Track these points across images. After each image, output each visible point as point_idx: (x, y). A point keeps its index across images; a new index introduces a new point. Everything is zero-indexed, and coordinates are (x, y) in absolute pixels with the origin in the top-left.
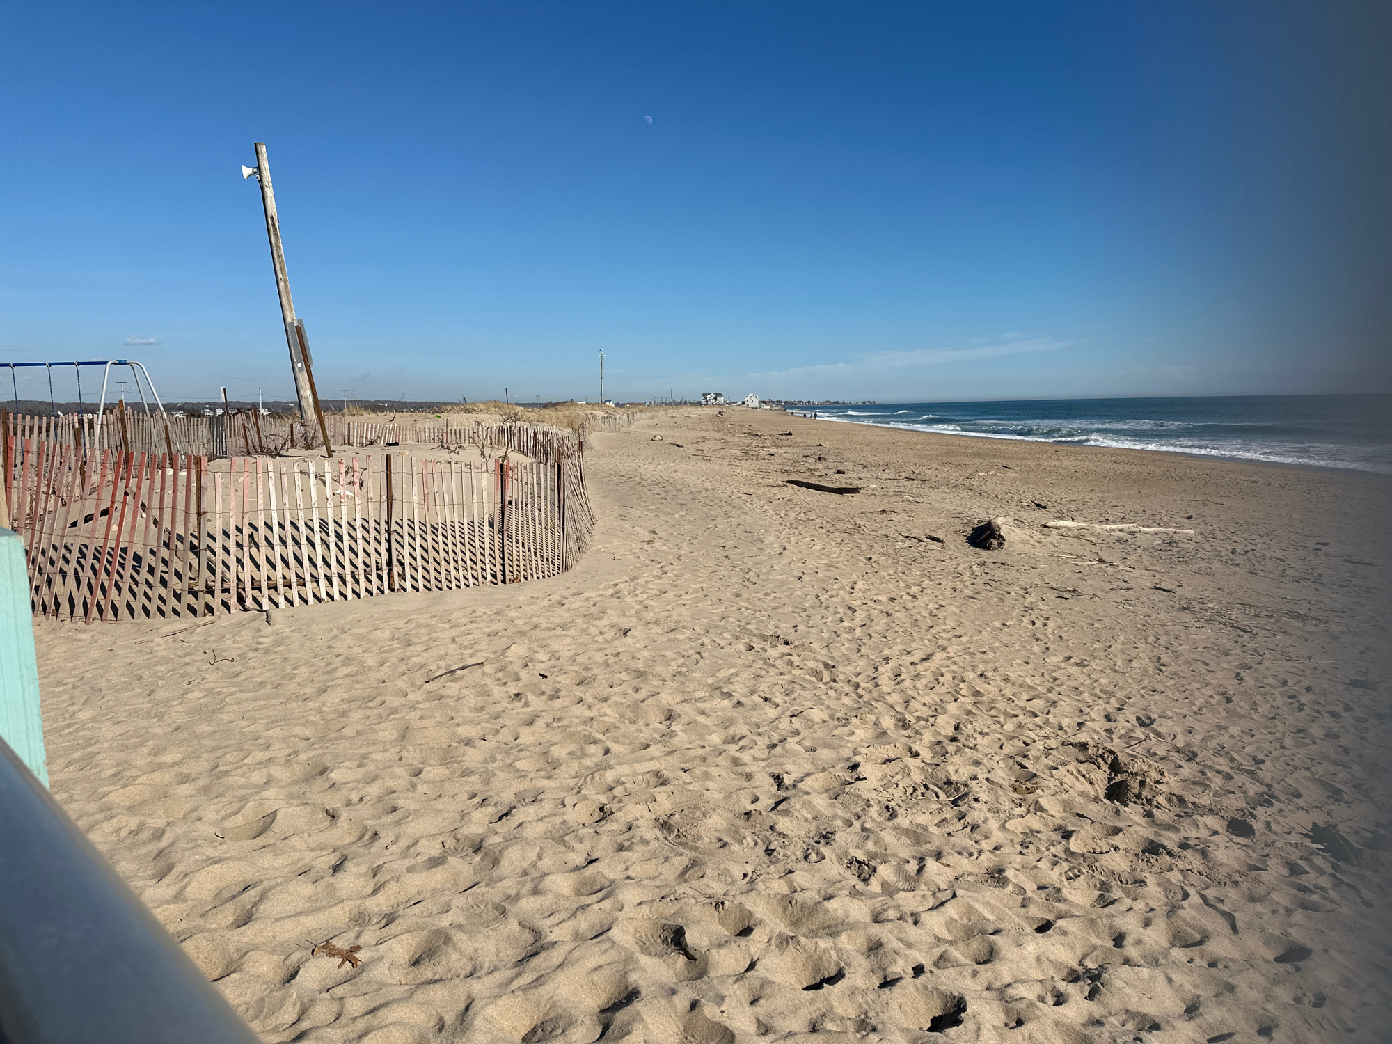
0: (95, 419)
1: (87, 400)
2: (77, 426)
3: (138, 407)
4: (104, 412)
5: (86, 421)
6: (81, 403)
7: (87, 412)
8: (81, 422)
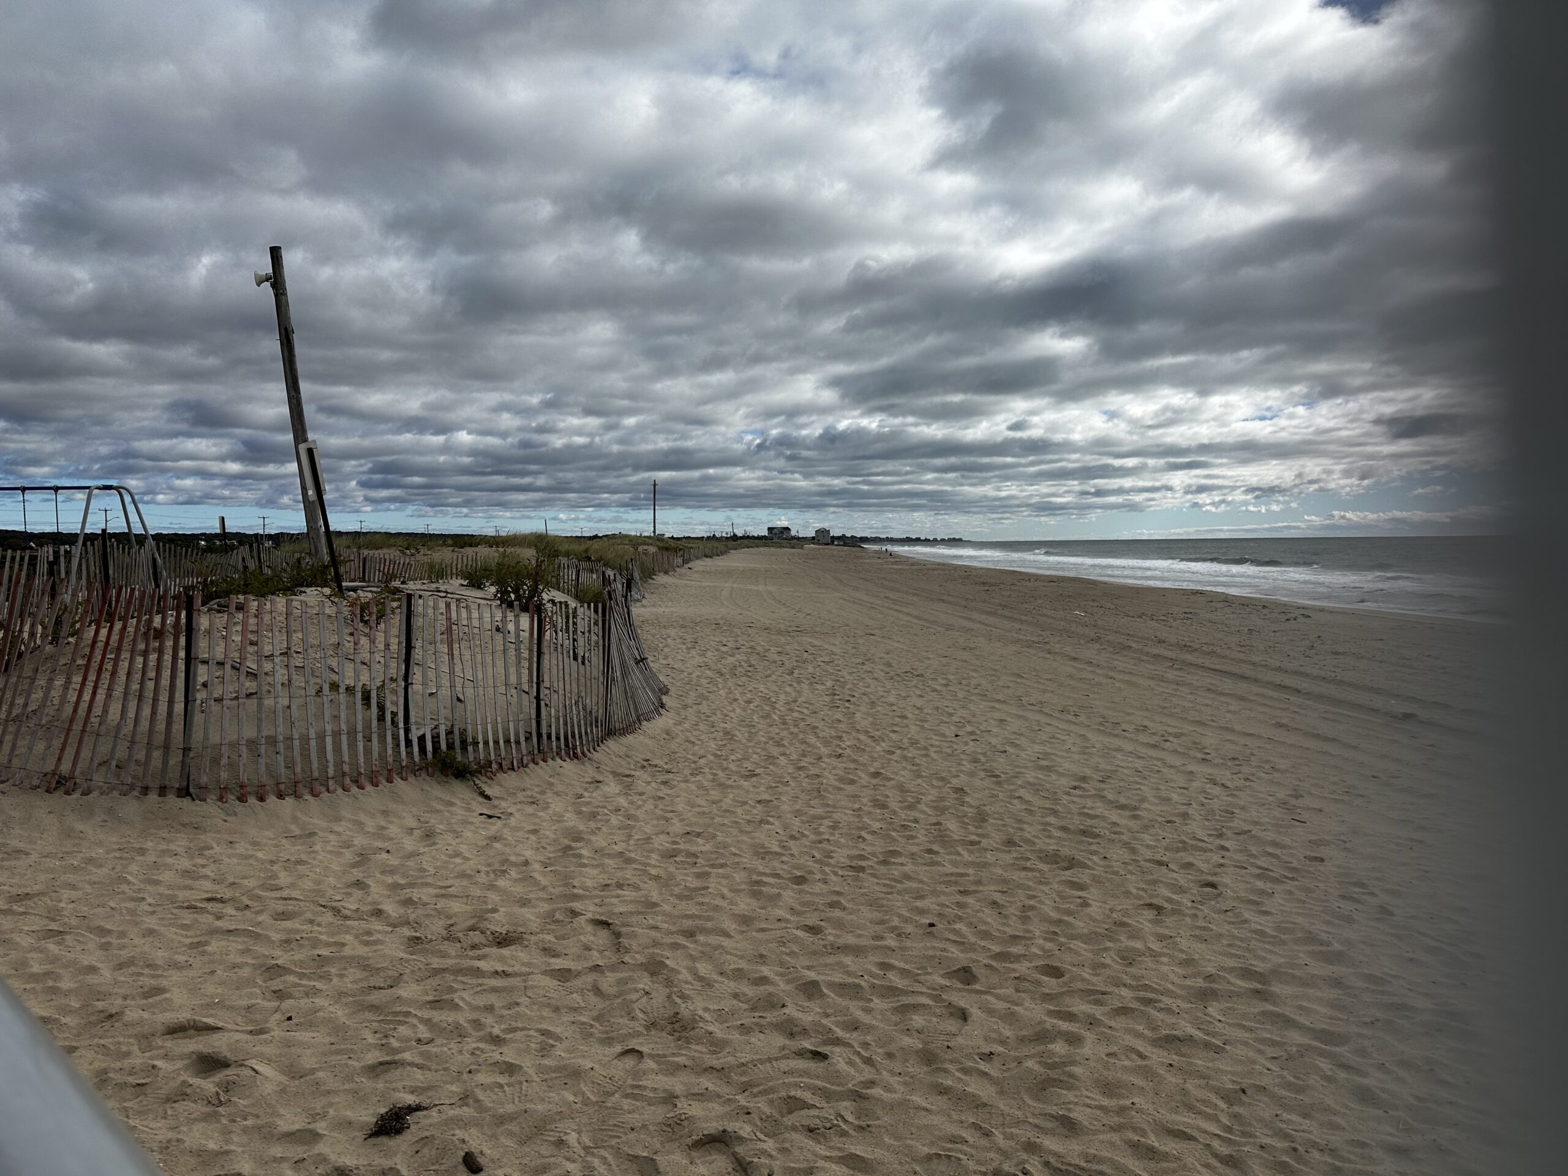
0: (73, 552)
1: (63, 529)
2: (51, 559)
3: (124, 538)
4: (84, 544)
5: (62, 552)
6: (59, 534)
7: (64, 544)
8: (56, 554)
